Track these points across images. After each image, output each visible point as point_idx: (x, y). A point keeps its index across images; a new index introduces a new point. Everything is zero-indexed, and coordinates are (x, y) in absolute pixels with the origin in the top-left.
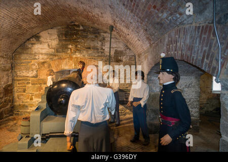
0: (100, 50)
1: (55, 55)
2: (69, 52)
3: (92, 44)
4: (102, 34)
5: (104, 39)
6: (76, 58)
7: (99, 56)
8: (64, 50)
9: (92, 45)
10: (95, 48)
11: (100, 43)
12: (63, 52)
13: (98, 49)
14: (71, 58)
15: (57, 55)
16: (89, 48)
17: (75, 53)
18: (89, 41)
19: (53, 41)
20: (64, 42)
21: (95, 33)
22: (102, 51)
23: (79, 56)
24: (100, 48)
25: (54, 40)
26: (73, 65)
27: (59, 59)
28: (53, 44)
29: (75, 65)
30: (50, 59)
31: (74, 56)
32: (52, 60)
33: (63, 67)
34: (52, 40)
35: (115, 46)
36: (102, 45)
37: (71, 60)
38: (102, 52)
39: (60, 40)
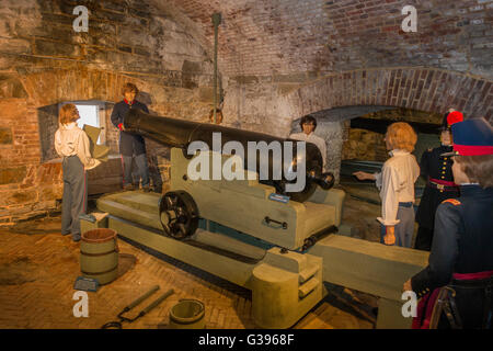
0: (152, 58)
1: (35, 60)
2: (76, 53)
3: (135, 40)
4: (158, 18)
5: (161, 31)
6: (96, 71)
7: (150, 71)
8: (60, 48)
9: (135, 43)
10: (142, 52)
11: (153, 41)
12: (58, 51)
13: (148, 55)
14: (82, 71)
15: (41, 60)
16: (129, 50)
17: (94, 57)
18: (127, 32)
19: (23, 16)
20: (59, 25)
21: (141, 14)
22: (157, 59)
23: (103, 66)
24: (153, 53)
25: (26, 12)
26: (90, 90)
27: (47, 70)
28: (23, 26)
29: (95, 91)
30: (18, 68)
31: (91, 67)
32: (26, 74)
33: (61, 96)
34: (19, 11)
35: (184, 51)
36: (157, 46)
37: (85, 77)
38: (157, 63)
39: (46, 17)
